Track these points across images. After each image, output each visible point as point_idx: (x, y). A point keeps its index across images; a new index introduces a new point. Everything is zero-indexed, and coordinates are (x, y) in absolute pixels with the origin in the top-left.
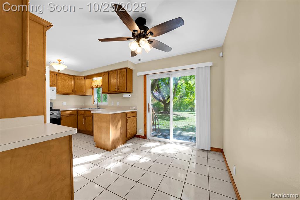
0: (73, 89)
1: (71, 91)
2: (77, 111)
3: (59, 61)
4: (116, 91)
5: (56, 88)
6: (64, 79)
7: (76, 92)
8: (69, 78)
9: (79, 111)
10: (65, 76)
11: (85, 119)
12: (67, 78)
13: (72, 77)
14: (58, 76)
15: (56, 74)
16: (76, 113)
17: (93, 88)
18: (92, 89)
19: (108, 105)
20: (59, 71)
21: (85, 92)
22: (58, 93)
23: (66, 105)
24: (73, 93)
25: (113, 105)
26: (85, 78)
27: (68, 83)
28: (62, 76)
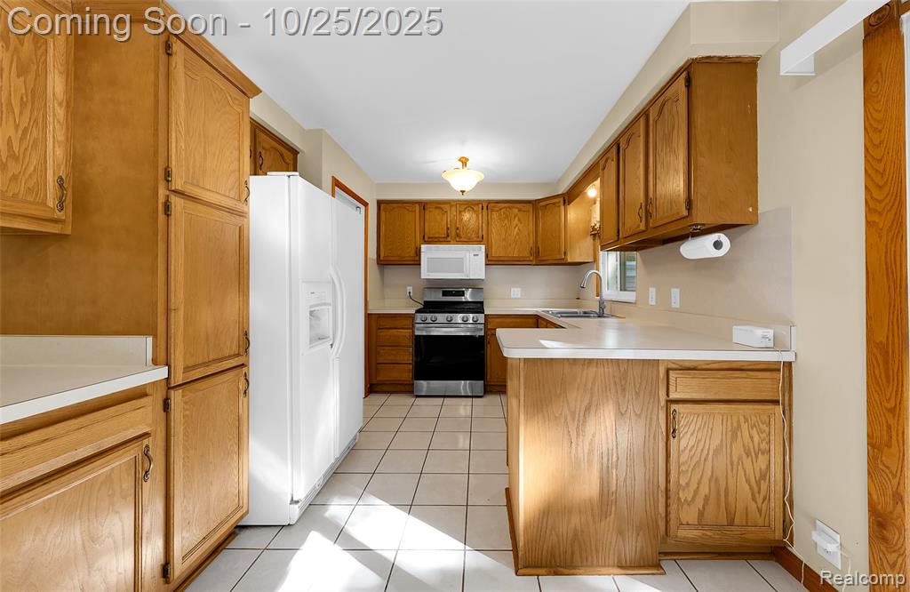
0: (531, 245)
1: (526, 254)
2: (536, 318)
3: (464, 161)
4: (642, 227)
6: (507, 217)
7: (541, 254)
8: (520, 210)
10: (509, 208)
12: (515, 211)
13: (529, 207)
14: (490, 211)
15: (485, 206)
17: (594, 233)
18: (593, 239)
19: (635, 303)
20: (463, 192)
21: (565, 253)
22: (491, 261)
23: (519, 296)
24: (531, 258)
25: (653, 303)
26: (564, 201)
27: (517, 228)
28: (501, 209)
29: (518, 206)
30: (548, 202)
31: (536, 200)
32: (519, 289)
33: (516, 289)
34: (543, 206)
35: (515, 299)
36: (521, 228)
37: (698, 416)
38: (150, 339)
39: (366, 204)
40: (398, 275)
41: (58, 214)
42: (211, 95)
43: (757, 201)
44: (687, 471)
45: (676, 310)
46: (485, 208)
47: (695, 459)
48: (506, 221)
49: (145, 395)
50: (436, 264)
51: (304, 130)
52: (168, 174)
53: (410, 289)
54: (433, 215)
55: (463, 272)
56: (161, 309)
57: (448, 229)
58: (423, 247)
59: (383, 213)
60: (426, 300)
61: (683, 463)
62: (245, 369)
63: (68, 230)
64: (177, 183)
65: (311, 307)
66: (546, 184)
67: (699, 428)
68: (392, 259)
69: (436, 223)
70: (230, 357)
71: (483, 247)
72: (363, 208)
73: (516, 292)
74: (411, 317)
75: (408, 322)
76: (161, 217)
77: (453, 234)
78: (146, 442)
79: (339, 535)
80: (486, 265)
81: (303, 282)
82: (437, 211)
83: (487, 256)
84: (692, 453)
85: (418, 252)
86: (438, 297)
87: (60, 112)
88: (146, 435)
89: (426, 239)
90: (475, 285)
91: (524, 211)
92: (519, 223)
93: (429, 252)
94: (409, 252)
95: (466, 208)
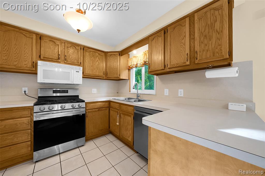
0: (104, 70)
1: (101, 74)
2: (109, 102)
4: (188, 63)
5: (82, 68)
6: (93, 56)
7: (108, 75)
8: (99, 54)
9: (111, 103)
10: (94, 52)
11: (120, 117)
12: (97, 54)
13: (103, 54)
14: (85, 51)
15: (82, 48)
16: (109, 106)
17: (129, 69)
18: (129, 71)
19: (156, 95)
21: (120, 75)
23: (96, 93)
24: (104, 76)
25: (167, 94)
26: (119, 54)
27: (98, 62)
28: (91, 52)
29: (99, 52)
30: (112, 53)
31: (106, 52)
32: (96, 89)
33: (94, 89)
34: (109, 55)
35: (94, 93)
36: (99, 62)
45: (181, 97)
46: (82, 49)
48: (93, 58)
53: (25, 89)
54: (47, 44)
55: (69, 80)
57: (59, 55)
58: (40, 63)
60: (40, 95)
69: (49, 50)
73: (94, 91)
74: (31, 109)
77: (63, 58)
80: (83, 77)
82: (51, 43)
83: (83, 73)
85: (35, 66)
89: (42, 58)
91: (101, 55)
92: (99, 60)
93: (42, 66)
94: (27, 64)
95: (71, 46)
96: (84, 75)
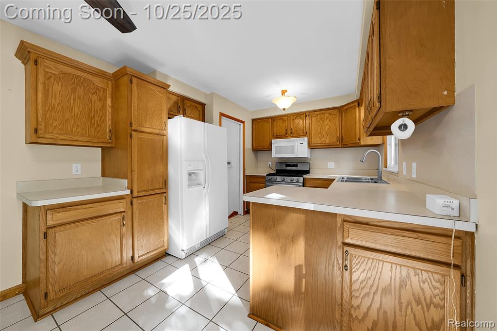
0: (338, 135)
1: (334, 141)
3: (284, 92)
6: (321, 119)
7: (344, 141)
8: (330, 114)
10: (323, 113)
14: (310, 118)
15: (307, 114)
19: (397, 173)
20: (284, 109)
21: (359, 139)
22: (311, 147)
23: (333, 167)
24: (338, 143)
26: (358, 104)
27: (328, 126)
28: (317, 115)
29: (329, 111)
30: (349, 106)
31: (341, 107)
32: (333, 163)
33: (331, 163)
34: (345, 110)
35: (330, 169)
36: (331, 125)
37: (369, 259)
38: (126, 181)
39: (243, 122)
40: (263, 156)
41: (110, 141)
42: (149, 93)
43: (454, 84)
44: (358, 297)
46: (307, 116)
47: (366, 291)
48: (321, 121)
49: (124, 199)
50: (279, 149)
51: (206, 94)
52: (131, 124)
53: (270, 163)
54: (278, 123)
55: (294, 153)
56: (129, 171)
57: (286, 130)
58: (273, 141)
59: (254, 125)
60: (278, 169)
61: (355, 291)
62: (165, 194)
63: (114, 146)
64: (134, 127)
65: (189, 171)
66: (346, 95)
67: (370, 269)
68: (260, 148)
69: (280, 127)
70: (158, 189)
71: (306, 139)
72: (242, 124)
73: (331, 165)
74: (265, 177)
75: (262, 180)
76: (129, 139)
77: (289, 132)
78: (123, 214)
79: (194, 269)
80: (309, 149)
81: (185, 160)
82: (281, 121)
83: (309, 144)
84: (363, 285)
85: (271, 144)
86: (284, 167)
87: (110, 110)
88: (124, 212)
89: (275, 137)
90: (303, 161)
91: (333, 115)
92: (329, 122)
93: (275, 143)
94: (267, 144)
95: (296, 117)
96: (310, 146)
